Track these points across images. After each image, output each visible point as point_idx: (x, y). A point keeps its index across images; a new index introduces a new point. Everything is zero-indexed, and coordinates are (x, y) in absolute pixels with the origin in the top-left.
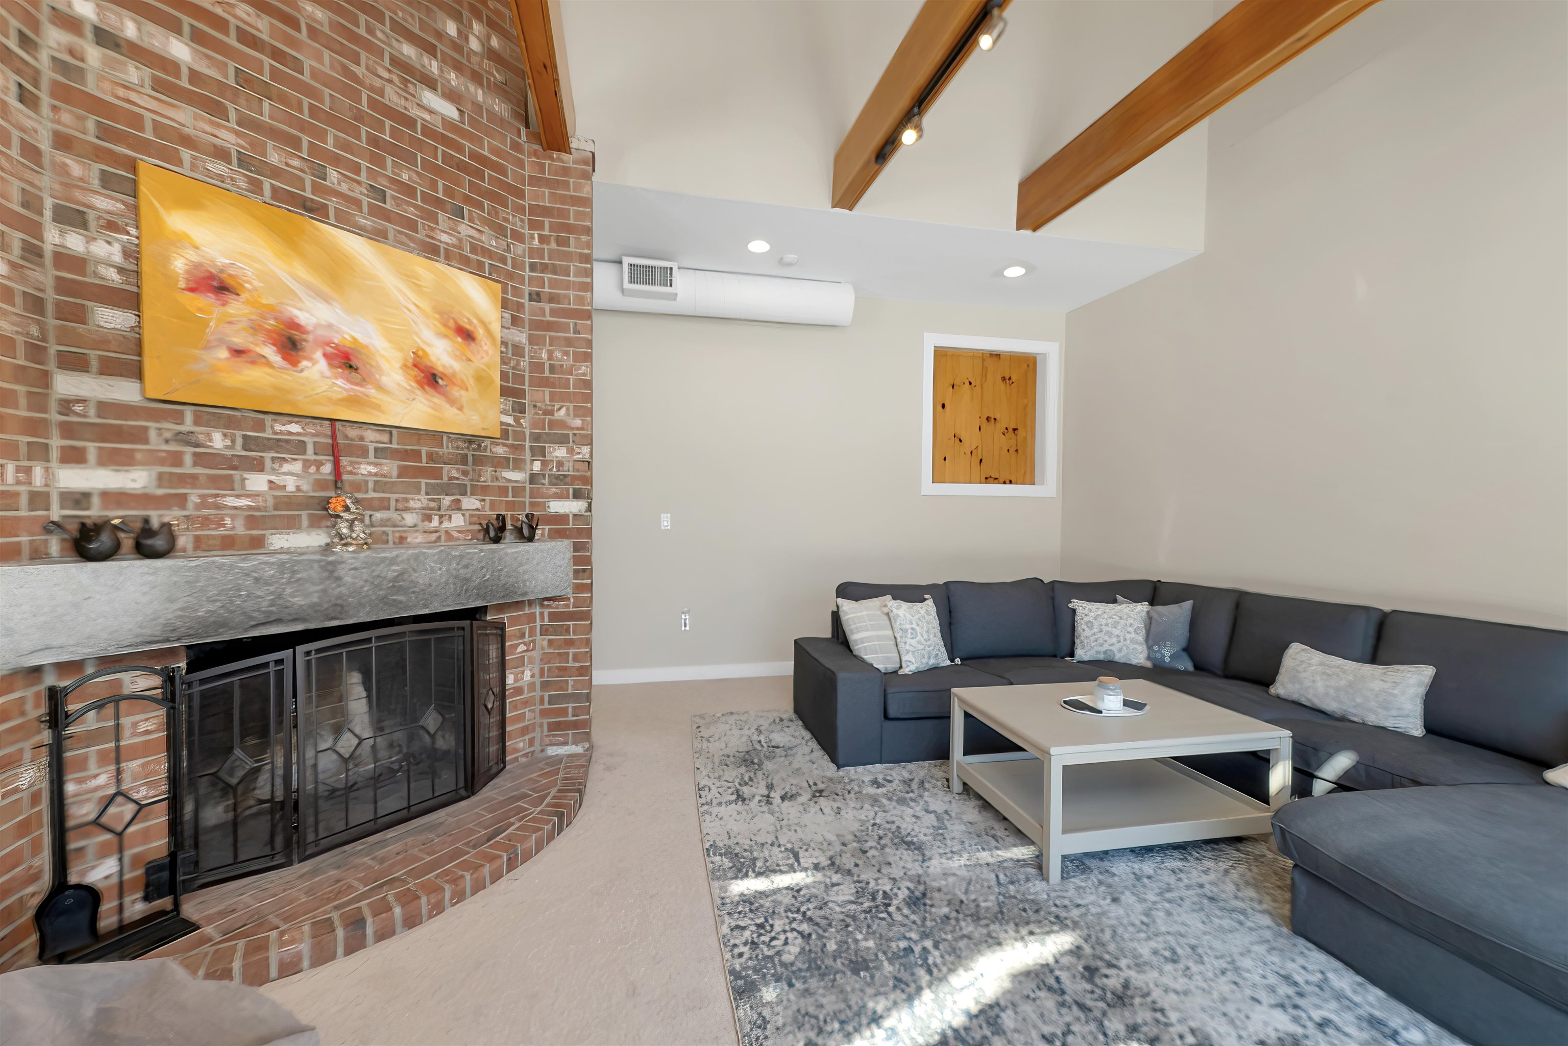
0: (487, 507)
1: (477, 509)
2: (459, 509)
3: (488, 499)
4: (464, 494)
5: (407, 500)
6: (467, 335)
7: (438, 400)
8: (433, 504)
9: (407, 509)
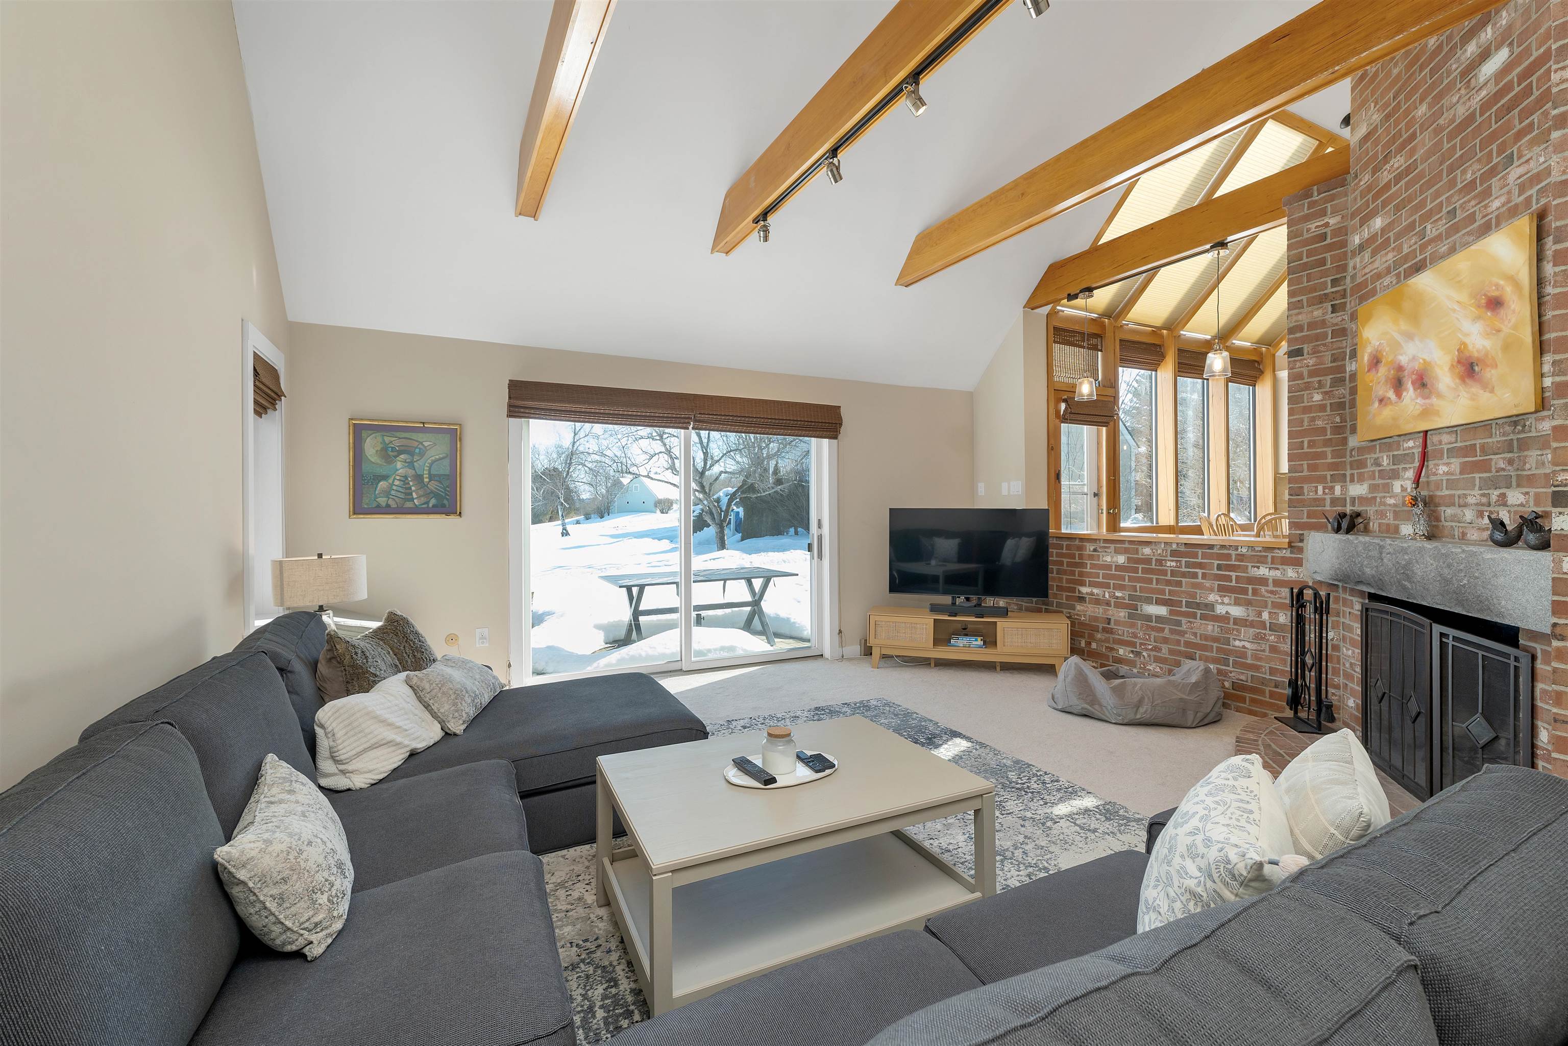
0: (1532, 503)
1: (1522, 505)
2: (1505, 504)
3: (1532, 491)
4: (1509, 486)
5: (1465, 496)
6: (1495, 304)
7: (1476, 389)
8: (1484, 500)
9: (1466, 505)
